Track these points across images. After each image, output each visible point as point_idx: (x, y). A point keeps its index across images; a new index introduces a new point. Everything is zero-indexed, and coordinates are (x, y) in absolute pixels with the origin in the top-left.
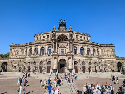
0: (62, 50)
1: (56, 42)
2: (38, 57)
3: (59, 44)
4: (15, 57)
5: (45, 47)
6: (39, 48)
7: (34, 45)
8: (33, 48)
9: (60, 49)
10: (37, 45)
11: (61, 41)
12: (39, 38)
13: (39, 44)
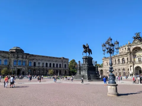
0: (139, 59)
1: (131, 54)
2: (121, 65)
3: (136, 54)
4: (107, 66)
5: (125, 58)
6: (121, 59)
7: (117, 57)
8: (117, 59)
9: (138, 58)
10: (119, 57)
11: (138, 51)
12: (122, 50)
13: (121, 56)
